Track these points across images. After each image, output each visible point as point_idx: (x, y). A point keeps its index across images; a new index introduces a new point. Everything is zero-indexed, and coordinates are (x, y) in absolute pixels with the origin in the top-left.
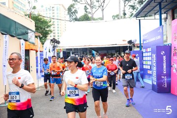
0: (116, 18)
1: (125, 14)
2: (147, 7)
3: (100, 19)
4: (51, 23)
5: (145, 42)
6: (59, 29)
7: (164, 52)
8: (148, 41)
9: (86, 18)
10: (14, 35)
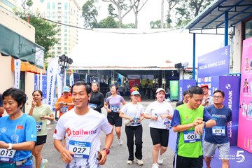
0: (156, 26)
1: (169, 21)
2: (208, 16)
3: (131, 25)
4: (56, 29)
5: (200, 68)
6: (68, 37)
7: (229, 85)
8: (205, 67)
9: (110, 24)
10: (18, 56)
